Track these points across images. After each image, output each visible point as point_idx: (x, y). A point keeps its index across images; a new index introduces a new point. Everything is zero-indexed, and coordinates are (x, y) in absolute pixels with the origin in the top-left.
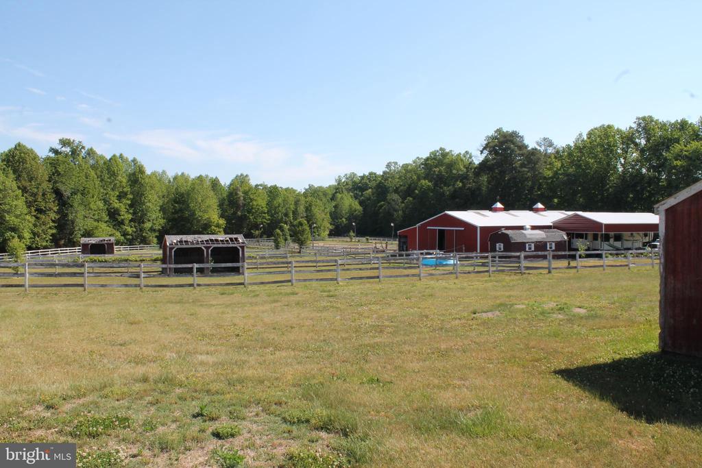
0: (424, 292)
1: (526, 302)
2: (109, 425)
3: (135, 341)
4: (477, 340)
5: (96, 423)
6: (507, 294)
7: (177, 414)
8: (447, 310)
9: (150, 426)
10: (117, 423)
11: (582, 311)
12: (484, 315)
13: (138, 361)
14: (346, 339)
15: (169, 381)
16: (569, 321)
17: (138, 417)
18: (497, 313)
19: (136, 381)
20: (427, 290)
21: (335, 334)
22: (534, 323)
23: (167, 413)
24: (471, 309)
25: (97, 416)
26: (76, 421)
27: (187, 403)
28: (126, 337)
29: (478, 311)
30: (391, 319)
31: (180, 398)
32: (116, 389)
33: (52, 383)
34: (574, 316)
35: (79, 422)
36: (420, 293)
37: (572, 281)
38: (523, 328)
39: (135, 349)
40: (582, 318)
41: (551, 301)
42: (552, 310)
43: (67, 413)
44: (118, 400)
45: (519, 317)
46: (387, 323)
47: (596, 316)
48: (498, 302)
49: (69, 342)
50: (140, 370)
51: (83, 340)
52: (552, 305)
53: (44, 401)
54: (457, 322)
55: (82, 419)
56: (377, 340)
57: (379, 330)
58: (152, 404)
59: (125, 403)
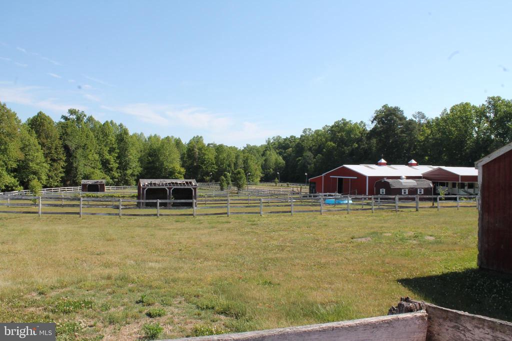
0: (321, 223)
1: (393, 231)
2: (77, 306)
3: (108, 252)
4: (349, 257)
5: (70, 304)
6: (381, 225)
7: (126, 300)
8: (334, 236)
9: (106, 307)
10: (84, 305)
11: (432, 238)
12: (359, 240)
13: (107, 265)
14: (257, 254)
15: (124, 279)
16: (420, 245)
17: (99, 302)
18: (369, 239)
19: (103, 278)
20: (324, 222)
21: (249, 250)
22: (394, 246)
23: (119, 299)
24: (351, 236)
25: (71, 300)
26: (57, 303)
27: (134, 294)
28: (102, 249)
29: (356, 237)
30: (292, 242)
31: (130, 291)
32: (87, 283)
33: (46, 278)
34: (424, 242)
35: (58, 303)
36: (318, 224)
37: (431, 217)
38: (384, 250)
39: (108, 258)
40: (430, 243)
41: (411, 231)
42: (410, 237)
43: (51, 297)
44: (88, 291)
45: (384, 242)
46: (288, 244)
47: (441, 242)
48: (372, 231)
49: (62, 252)
50: (107, 271)
51: (72, 250)
52: (411, 234)
53: (38, 290)
54: (340, 244)
55: (60, 301)
56: (278, 255)
57: (280, 249)
58: (110, 293)
59: (92, 292)
